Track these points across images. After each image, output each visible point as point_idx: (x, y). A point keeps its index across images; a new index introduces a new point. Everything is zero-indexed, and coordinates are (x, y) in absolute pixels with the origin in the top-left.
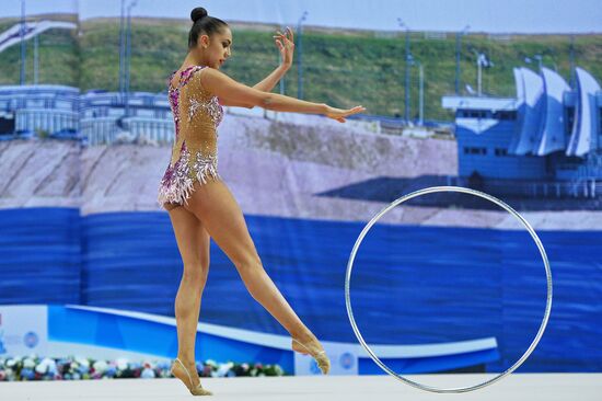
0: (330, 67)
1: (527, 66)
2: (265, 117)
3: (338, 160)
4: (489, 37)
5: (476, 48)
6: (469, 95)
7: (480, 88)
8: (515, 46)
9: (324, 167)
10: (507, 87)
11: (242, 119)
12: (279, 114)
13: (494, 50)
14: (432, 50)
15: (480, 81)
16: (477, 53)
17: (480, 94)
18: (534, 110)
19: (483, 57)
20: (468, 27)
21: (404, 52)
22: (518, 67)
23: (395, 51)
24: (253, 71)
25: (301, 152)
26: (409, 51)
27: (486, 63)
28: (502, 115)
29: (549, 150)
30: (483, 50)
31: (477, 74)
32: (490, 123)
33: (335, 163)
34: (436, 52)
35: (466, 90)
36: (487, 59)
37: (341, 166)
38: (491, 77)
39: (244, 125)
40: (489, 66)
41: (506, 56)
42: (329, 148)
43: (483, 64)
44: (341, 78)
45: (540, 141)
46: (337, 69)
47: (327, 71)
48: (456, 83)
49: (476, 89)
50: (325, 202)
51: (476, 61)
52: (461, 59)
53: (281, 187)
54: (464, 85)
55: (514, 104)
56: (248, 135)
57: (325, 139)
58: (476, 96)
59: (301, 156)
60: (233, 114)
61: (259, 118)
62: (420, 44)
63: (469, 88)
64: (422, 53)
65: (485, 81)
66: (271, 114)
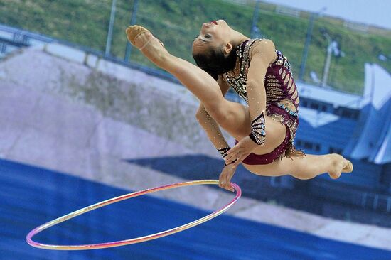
0: (168, 23)
1: (380, 63)
2: (85, 64)
3: (157, 127)
4: (346, 25)
5: (330, 34)
6: (313, 83)
7: (325, 77)
8: (371, 39)
9: (141, 131)
10: (354, 81)
11: (59, 61)
12: (102, 62)
13: (348, 40)
14: (281, 26)
15: (327, 70)
16: (329, 39)
17: (324, 85)
18: (379, 112)
19: (334, 45)
20: (325, 9)
21: (250, 22)
22: (371, 63)
23: (241, 20)
24: (81, 9)
25: (118, 110)
26: (256, 23)
27: (337, 52)
28: (344, 112)
29: (387, 160)
30: (336, 37)
31: (325, 62)
32: (330, 118)
33: (153, 129)
34: (285, 29)
35: (310, 77)
36: (339, 48)
37: (159, 135)
38: (339, 68)
39: (60, 68)
40: (339, 56)
41: (360, 48)
42: (150, 111)
43: (333, 52)
44: (177, 38)
45: (379, 148)
46: (174, 26)
47: (164, 27)
48: (300, 67)
49: (322, 78)
50: (134, 170)
51: (326, 47)
52: (311, 43)
53: (88, 145)
54: (309, 70)
55: (358, 102)
56: (62, 80)
57: (147, 101)
58: (320, 86)
59: (117, 115)
60: (50, 54)
61: (79, 63)
62: (269, 17)
63: (314, 75)
64: (270, 28)
65: (332, 70)
66: (92, 60)
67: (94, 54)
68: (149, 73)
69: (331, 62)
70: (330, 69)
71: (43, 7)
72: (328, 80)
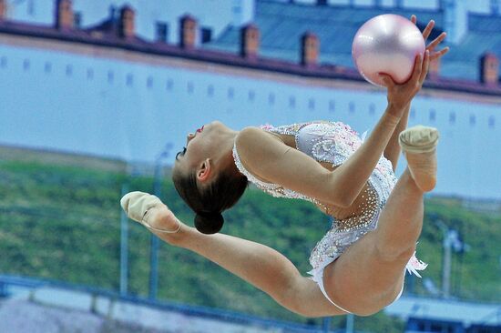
2: (93, 311)
4: (466, 205)
5: (445, 221)
6: (429, 296)
7: (447, 285)
11: (53, 312)
12: (117, 306)
13: (471, 226)
15: (447, 274)
16: (444, 229)
17: (446, 296)
19: (453, 235)
23: (313, 218)
24: (77, 233)
27: (458, 246)
30: (455, 224)
31: (443, 262)
36: (461, 239)
38: (464, 269)
39: (58, 322)
40: (462, 252)
41: (491, 236)
43: (452, 247)
51: (442, 241)
58: (440, 298)
60: (39, 304)
61: (82, 312)
63: (429, 284)
65: (455, 274)
66: (103, 305)
67: (104, 294)
68: (189, 313)
69: (452, 262)
70: (452, 272)
71: (21, 236)
72: (451, 286)
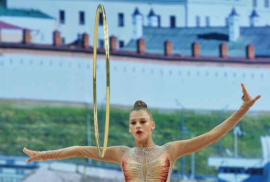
2: (77, 172)
6: (228, 156)
7: (236, 151)
8: (262, 121)
10: (255, 150)
12: (88, 169)
13: (246, 124)
14: (201, 123)
15: (236, 146)
17: (236, 156)
19: (238, 129)
20: (227, 106)
21: (180, 124)
22: (264, 136)
24: (68, 137)
26: (183, 123)
27: (240, 133)
28: (252, 171)
31: (233, 140)
34: (204, 125)
35: (226, 153)
36: (241, 129)
38: (244, 143)
39: (61, 178)
40: (242, 136)
41: (256, 128)
47: (124, 138)
48: (218, 148)
49: (233, 152)
51: (233, 132)
54: (224, 149)
55: (261, 163)
58: (233, 157)
61: (72, 173)
62: (192, 119)
63: (228, 151)
64: (193, 125)
65: (240, 146)
66: (81, 169)
67: (82, 164)
69: (238, 140)
70: (238, 145)
71: (42, 140)
72: (238, 151)
